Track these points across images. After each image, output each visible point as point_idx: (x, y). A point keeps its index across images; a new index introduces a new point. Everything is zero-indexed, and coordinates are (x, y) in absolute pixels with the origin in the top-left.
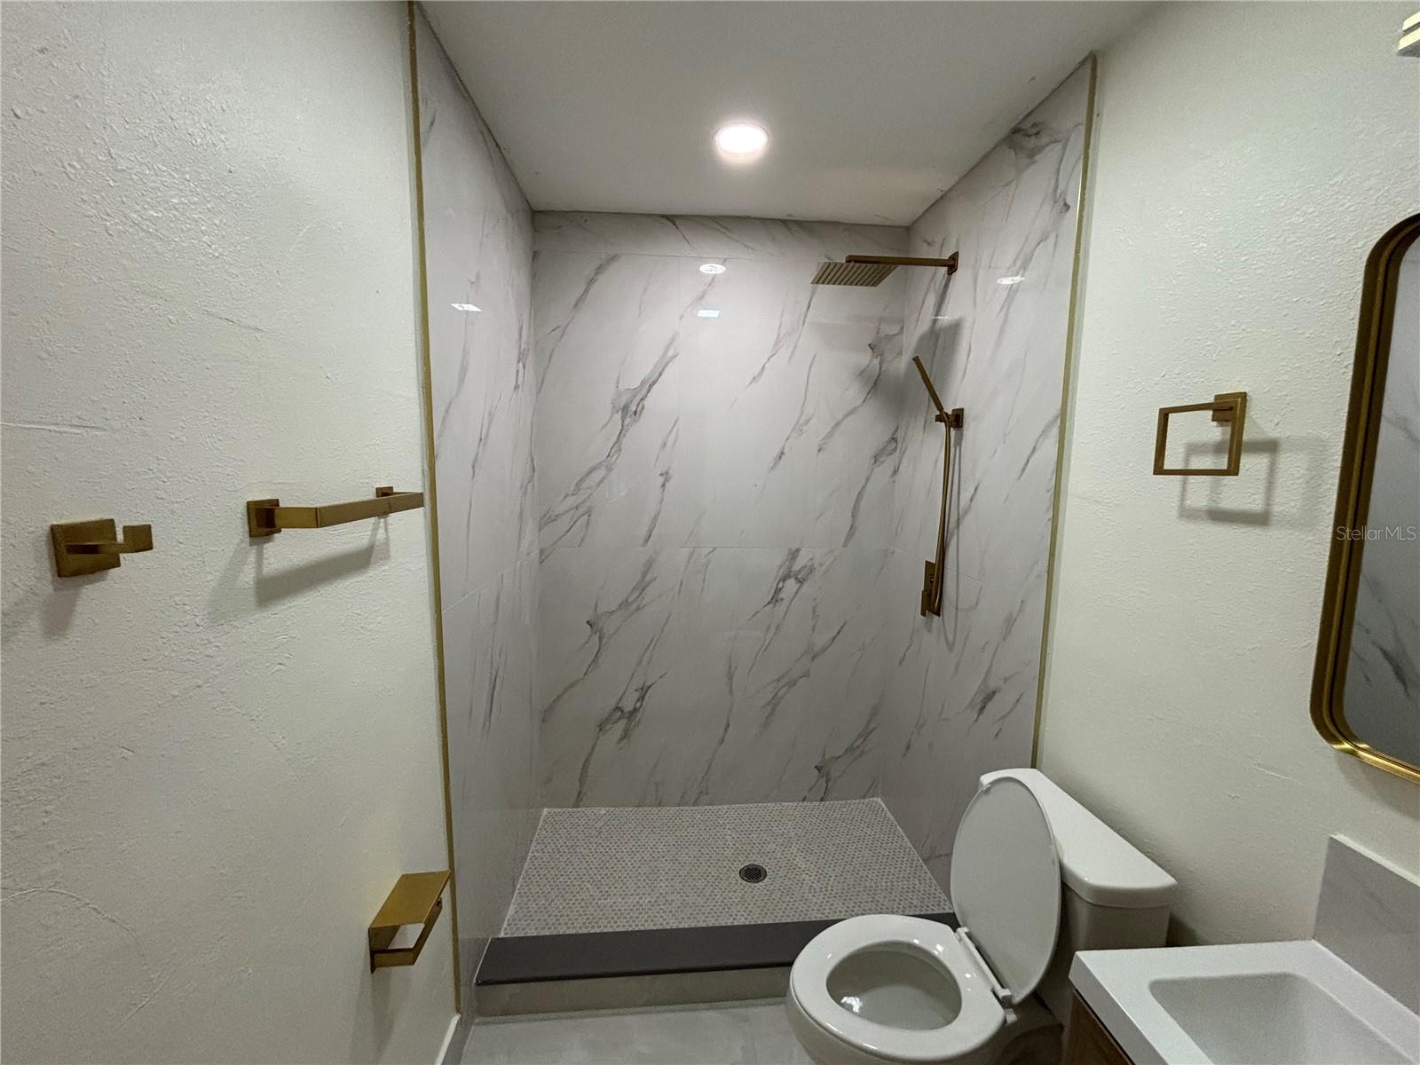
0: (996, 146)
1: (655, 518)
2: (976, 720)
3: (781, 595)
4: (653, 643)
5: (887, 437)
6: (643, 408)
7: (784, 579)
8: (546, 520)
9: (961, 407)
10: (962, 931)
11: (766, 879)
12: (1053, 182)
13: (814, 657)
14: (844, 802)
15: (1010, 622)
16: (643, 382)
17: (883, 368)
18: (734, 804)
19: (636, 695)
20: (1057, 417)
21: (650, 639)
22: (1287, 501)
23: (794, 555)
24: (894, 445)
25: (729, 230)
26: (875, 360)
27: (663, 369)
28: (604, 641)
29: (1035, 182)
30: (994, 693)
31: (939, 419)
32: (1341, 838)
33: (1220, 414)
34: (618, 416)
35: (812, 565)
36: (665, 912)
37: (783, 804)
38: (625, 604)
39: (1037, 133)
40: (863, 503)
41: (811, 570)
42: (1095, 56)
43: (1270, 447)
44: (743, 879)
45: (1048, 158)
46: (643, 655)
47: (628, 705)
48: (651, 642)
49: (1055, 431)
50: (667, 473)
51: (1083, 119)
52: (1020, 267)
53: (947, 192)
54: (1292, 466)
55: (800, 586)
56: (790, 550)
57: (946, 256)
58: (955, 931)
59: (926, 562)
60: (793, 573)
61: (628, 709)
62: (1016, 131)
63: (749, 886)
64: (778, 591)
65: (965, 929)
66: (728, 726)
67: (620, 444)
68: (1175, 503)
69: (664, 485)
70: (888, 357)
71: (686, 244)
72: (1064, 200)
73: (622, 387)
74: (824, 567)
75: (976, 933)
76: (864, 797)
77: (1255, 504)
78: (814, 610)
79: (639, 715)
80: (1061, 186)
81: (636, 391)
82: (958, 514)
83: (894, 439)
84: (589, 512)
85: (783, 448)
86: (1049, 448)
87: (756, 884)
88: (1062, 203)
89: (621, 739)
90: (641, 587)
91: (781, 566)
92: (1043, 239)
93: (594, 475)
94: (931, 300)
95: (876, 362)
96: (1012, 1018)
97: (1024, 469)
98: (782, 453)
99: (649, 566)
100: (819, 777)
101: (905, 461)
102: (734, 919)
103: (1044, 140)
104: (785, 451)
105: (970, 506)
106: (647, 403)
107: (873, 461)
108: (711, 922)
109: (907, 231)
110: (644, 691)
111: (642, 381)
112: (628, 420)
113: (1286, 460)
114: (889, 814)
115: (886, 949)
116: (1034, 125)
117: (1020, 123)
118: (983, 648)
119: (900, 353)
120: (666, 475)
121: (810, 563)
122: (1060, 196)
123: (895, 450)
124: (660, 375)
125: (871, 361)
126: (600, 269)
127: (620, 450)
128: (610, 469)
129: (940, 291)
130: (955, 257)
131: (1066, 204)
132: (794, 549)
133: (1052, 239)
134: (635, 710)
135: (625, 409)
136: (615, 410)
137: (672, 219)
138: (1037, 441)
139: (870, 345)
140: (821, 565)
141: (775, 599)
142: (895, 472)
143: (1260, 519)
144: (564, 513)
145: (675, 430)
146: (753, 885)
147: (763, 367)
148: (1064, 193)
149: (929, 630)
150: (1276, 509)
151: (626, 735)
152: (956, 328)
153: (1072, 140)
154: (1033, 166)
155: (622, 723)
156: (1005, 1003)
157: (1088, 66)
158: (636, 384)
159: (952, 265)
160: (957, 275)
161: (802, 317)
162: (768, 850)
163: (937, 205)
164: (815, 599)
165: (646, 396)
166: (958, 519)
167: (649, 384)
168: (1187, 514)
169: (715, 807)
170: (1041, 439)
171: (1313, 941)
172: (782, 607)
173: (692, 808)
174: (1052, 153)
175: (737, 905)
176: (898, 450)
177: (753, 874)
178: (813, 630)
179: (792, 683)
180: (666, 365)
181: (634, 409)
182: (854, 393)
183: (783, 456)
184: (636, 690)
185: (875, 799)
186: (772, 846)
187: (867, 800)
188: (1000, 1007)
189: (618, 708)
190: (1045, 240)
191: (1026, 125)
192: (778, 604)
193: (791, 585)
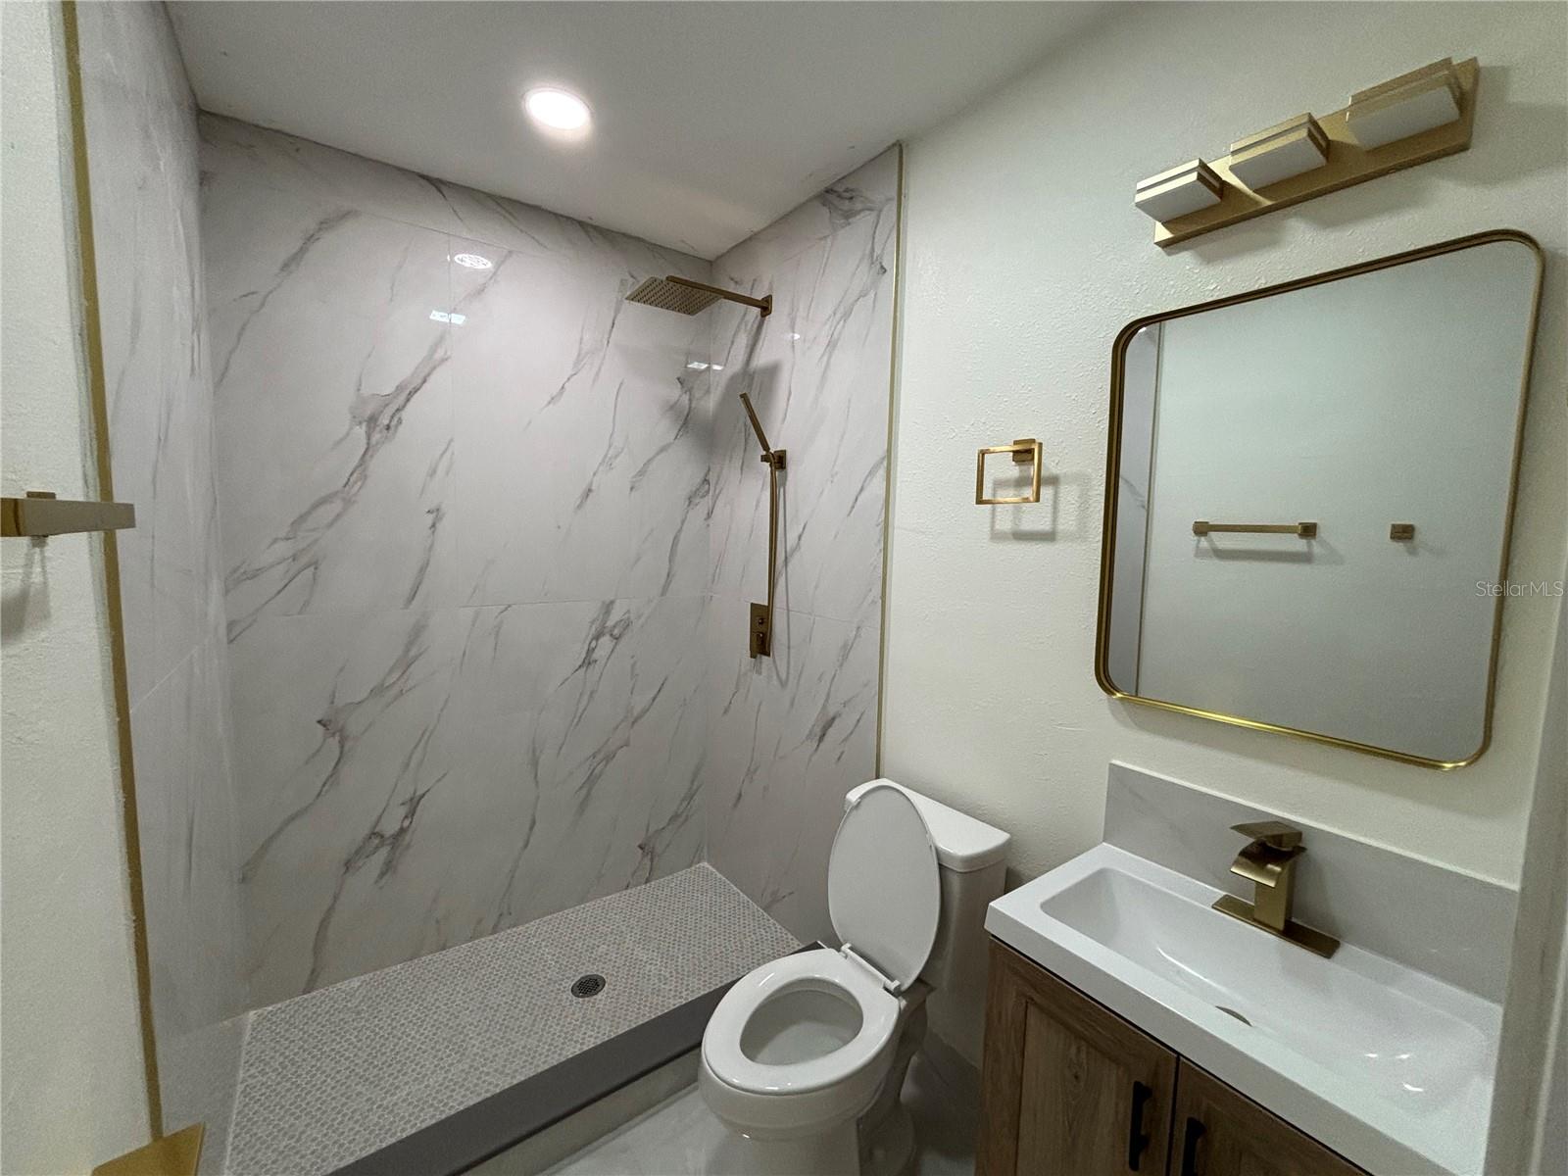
0: (810, 200)
1: (423, 570)
2: (816, 750)
3: (595, 656)
4: (426, 737)
5: (698, 480)
6: (400, 421)
7: (597, 638)
8: (238, 577)
9: (783, 449)
10: (845, 947)
11: (606, 985)
12: (870, 246)
13: (633, 723)
14: (671, 877)
15: (846, 650)
16: (399, 388)
17: (693, 405)
18: (544, 916)
19: (402, 811)
20: (883, 459)
21: (421, 732)
22: (1067, 522)
23: (608, 607)
24: (707, 486)
25: (515, 218)
26: (684, 396)
27: (429, 375)
28: (348, 745)
29: (851, 241)
30: (833, 719)
31: (764, 459)
32: (1114, 762)
33: (1019, 457)
34: (361, 431)
35: (629, 618)
36: (488, 1074)
37: (604, 899)
38: (378, 690)
39: (851, 198)
40: (680, 547)
41: (627, 624)
42: (900, 145)
43: (1054, 481)
44: (578, 997)
45: (863, 222)
46: (412, 753)
47: (390, 827)
48: (423, 735)
49: (882, 472)
50: (438, 510)
51: (894, 194)
52: (841, 318)
53: (759, 232)
54: (1069, 494)
55: (616, 644)
56: (603, 602)
57: (759, 296)
58: (839, 950)
59: (752, 604)
60: (607, 630)
61: (392, 832)
62: (828, 191)
63: (586, 1002)
64: (590, 651)
65: (848, 945)
66: (533, 823)
67: (364, 470)
68: (987, 529)
69: (434, 526)
70: (697, 394)
71: (459, 221)
72: (881, 263)
73: (366, 391)
74: (643, 619)
75: (859, 945)
76: (690, 866)
77: (1044, 525)
78: (633, 666)
79: (407, 838)
80: (878, 251)
81: (387, 400)
82: (786, 552)
83: (706, 481)
84: (315, 564)
85: (591, 484)
86: (877, 486)
87: (595, 997)
88: (878, 266)
89: (382, 874)
90: (406, 663)
91: (593, 622)
92: (863, 295)
93: (322, 510)
94: (743, 340)
95: (685, 398)
96: (904, 1003)
97: (853, 507)
98: (590, 490)
99: (417, 631)
100: (643, 857)
101: (719, 504)
102: (582, 1044)
103: (858, 206)
104: (593, 488)
105: (798, 544)
106: (404, 414)
107: (687, 503)
108: (554, 1060)
109: (712, 264)
110: (413, 805)
111: (397, 387)
112: (376, 437)
113: (1063, 489)
114: (719, 875)
115: (785, 992)
116: (847, 190)
117: (834, 183)
118: (820, 679)
119: (708, 392)
120: (437, 512)
121: (626, 616)
122: (877, 260)
123: (708, 492)
124: (424, 381)
125: (680, 396)
126: (325, 225)
127: (364, 477)
128: (348, 502)
129: (753, 333)
130: (768, 300)
131: (882, 267)
132: (608, 602)
133: (872, 294)
134: (402, 831)
135: (372, 421)
136: (356, 420)
137: (438, 184)
138: (865, 481)
139: (678, 379)
140: (639, 617)
141: (588, 662)
142: (709, 515)
143: (1049, 537)
144: (272, 566)
145: (448, 454)
146: (592, 999)
147: (563, 388)
148: (880, 256)
149: (759, 673)
150: (1060, 527)
151: (389, 867)
152: (772, 371)
153: (884, 212)
154: (847, 228)
155: (384, 852)
156: (897, 993)
157: (897, 149)
158: (389, 389)
159: (765, 307)
160: (771, 319)
161: (606, 336)
162: (599, 954)
163: (745, 246)
164: (633, 657)
165: (404, 406)
166: (786, 558)
167: (409, 391)
168: (997, 536)
169: (521, 928)
170: (869, 478)
171: (1104, 844)
172: (596, 669)
173: (491, 937)
174: (867, 218)
175: (581, 1027)
176: (711, 494)
177: (588, 986)
178: (632, 693)
179: (609, 758)
180: (434, 368)
181: (386, 422)
182: (664, 429)
183: (591, 495)
184: (403, 804)
185: (701, 864)
186: (603, 948)
187: (693, 868)
188: (894, 998)
189: (373, 834)
190: (865, 296)
191: (840, 188)
192: (591, 667)
193: (606, 640)
